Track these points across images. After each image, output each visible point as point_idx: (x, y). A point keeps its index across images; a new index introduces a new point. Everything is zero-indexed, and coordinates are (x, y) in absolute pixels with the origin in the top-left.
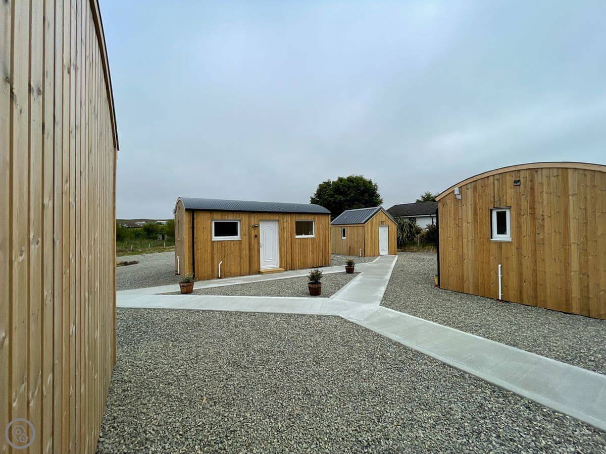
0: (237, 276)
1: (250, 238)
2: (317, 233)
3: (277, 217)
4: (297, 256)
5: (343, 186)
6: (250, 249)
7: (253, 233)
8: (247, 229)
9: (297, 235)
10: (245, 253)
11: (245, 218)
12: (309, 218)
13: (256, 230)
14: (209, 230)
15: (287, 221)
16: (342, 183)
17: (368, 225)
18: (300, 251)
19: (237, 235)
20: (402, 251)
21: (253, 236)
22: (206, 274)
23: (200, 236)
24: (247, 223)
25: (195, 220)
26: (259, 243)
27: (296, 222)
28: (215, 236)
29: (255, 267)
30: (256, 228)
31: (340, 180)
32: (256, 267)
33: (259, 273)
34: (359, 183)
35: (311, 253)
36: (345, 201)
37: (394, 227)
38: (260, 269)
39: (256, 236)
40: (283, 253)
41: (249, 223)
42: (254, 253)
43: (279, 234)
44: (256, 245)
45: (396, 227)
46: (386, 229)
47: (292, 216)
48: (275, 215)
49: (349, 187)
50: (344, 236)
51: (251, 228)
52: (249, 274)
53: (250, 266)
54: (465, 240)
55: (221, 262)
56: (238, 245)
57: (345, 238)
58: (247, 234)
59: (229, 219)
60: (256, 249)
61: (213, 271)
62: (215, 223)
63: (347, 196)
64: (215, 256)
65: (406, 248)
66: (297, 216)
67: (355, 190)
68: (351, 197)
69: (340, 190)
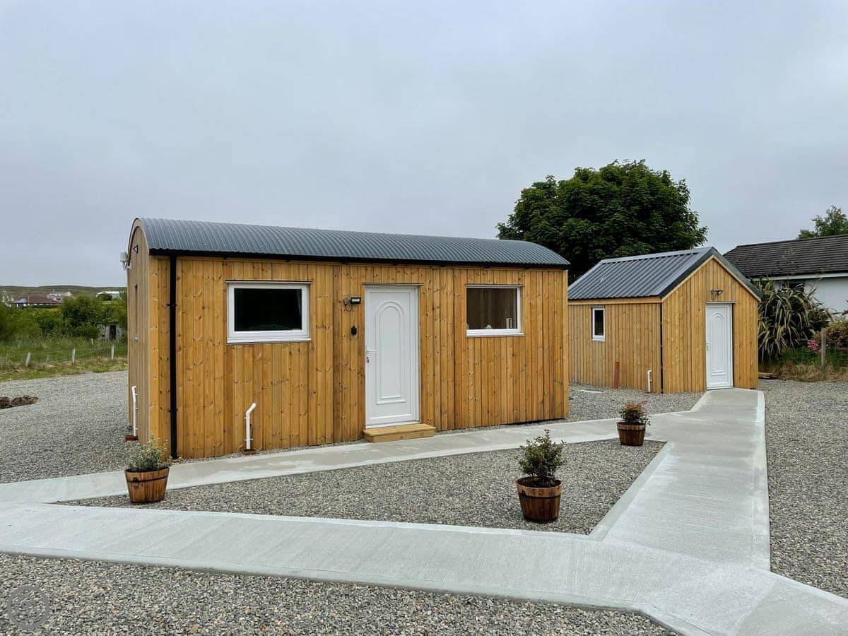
0: (299, 445)
1: (335, 334)
2: (527, 321)
3: (413, 276)
4: (472, 391)
5: (592, 192)
6: (336, 368)
7: (345, 322)
8: (329, 311)
9: (471, 328)
10: (323, 377)
11: (322, 277)
12: (506, 280)
13: (354, 314)
14: (219, 311)
15: (441, 289)
16: (590, 185)
17: (673, 302)
18: (478, 375)
19: (299, 326)
20: (771, 378)
21: (345, 330)
22: (209, 442)
23: (192, 327)
24: (328, 293)
25: (179, 283)
26: (361, 351)
27: (469, 290)
28: (236, 329)
29: (349, 421)
30: (355, 308)
31: (583, 175)
32: (354, 419)
33: (363, 436)
34: (635, 184)
35: (510, 381)
36: (597, 233)
37: (750, 309)
38: (364, 426)
39: (354, 331)
40: (430, 378)
41: (335, 291)
42: (349, 379)
43: (420, 323)
44: (354, 357)
45: (755, 307)
46: (726, 312)
47: (457, 273)
48: (408, 271)
49: (609, 196)
50: (599, 331)
51: (340, 306)
52: (335, 441)
53: (336, 418)
55: (254, 405)
56: (303, 357)
57: (601, 338)
58: (328, 322)
59: (277, 279)
60: (354, 367)
61: (228, 430)
62: (236, 290)
63: (601, 220)
64: (236, 389)
65: (784, 369)
66: (471, 273)
67: (625, 203)
68: (615, 222)
69: (581, 205)
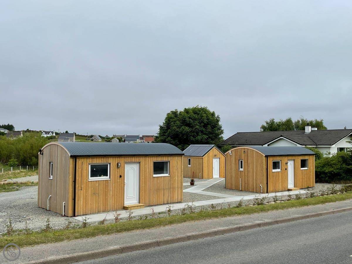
5: (190, 118)
17: (205, 158)
31: (187, 111)
36: (191, 131)
37: (223, 159)
46: (218, 160)
48: (137, 158)
49: (195, 119)
50: (189, 164)
54: (233, 170)
57: (190, 166)
63: (192, 127)
67: (199, 122)
68: (196, 128)
69: (186, 122)
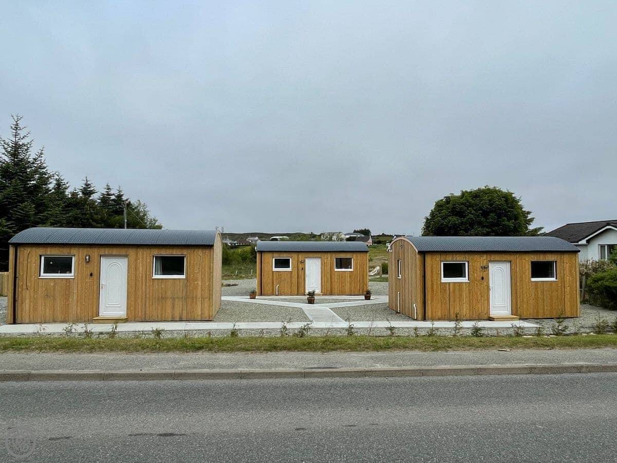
1: (298, 270)
2: (355, 267)
3: (319, 255)
4: (336, 285)
6: (298, 278)
7: (301, 266)
8: (296, 264)
9: (337, 269)
10: (295, 280)
11: (295, 256)
12: (348, 256)
13: (303, 264)
14: (271, 264)
15: (327, 258)
18: (338, 281)
19: (289, 267)
21: (300, 269)
22: (269, 292)
26: (305, 274)
27: (336, 258)
28: (275, 268)
32: (302, 290)
33: (304, 295)
35: (349, 284)
38: (305, 292)
41: (298, 259)
42: (301, 280)
43: (321, 267)
47: (332, 254)
51: (299, 263)
52: (297, 295)
53: (298, 289)
55: (278, 285)
56: (290, 275)
58: (296, 266)
59: (284, 257)
60: (303, 278)
61: (273, 290)
62: (275, 259)
64: (275, 281)
66: (336, 254)
